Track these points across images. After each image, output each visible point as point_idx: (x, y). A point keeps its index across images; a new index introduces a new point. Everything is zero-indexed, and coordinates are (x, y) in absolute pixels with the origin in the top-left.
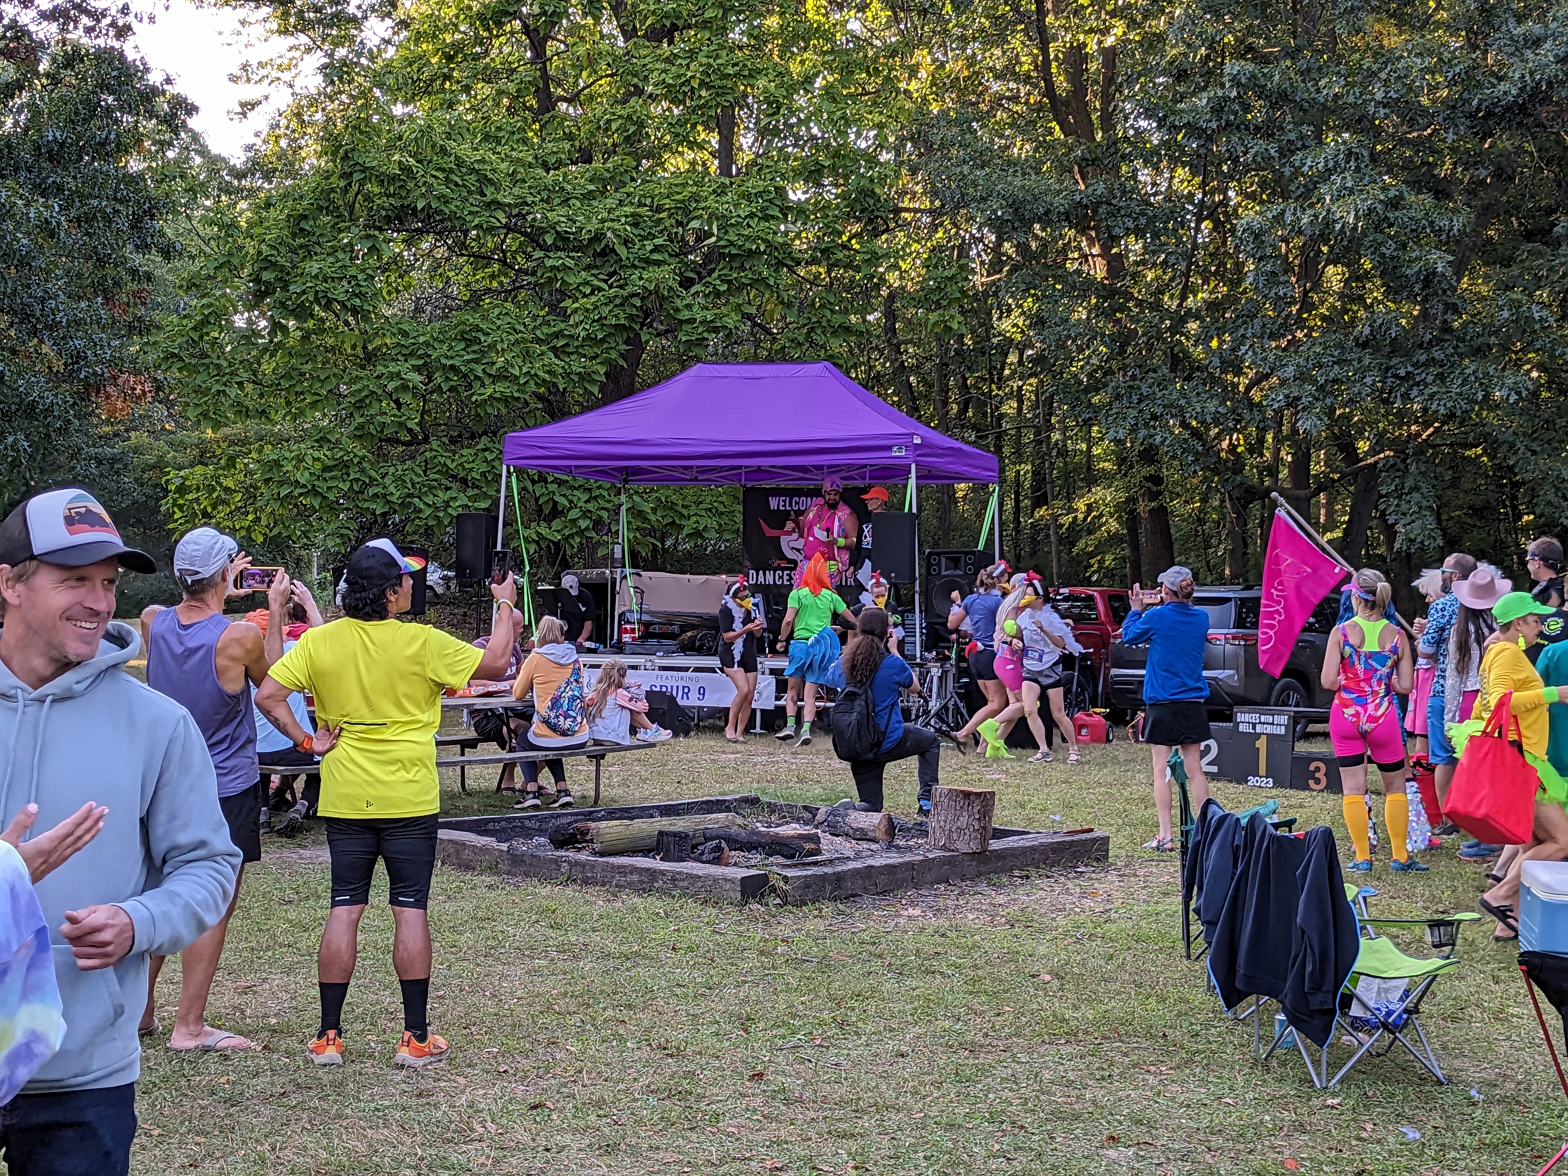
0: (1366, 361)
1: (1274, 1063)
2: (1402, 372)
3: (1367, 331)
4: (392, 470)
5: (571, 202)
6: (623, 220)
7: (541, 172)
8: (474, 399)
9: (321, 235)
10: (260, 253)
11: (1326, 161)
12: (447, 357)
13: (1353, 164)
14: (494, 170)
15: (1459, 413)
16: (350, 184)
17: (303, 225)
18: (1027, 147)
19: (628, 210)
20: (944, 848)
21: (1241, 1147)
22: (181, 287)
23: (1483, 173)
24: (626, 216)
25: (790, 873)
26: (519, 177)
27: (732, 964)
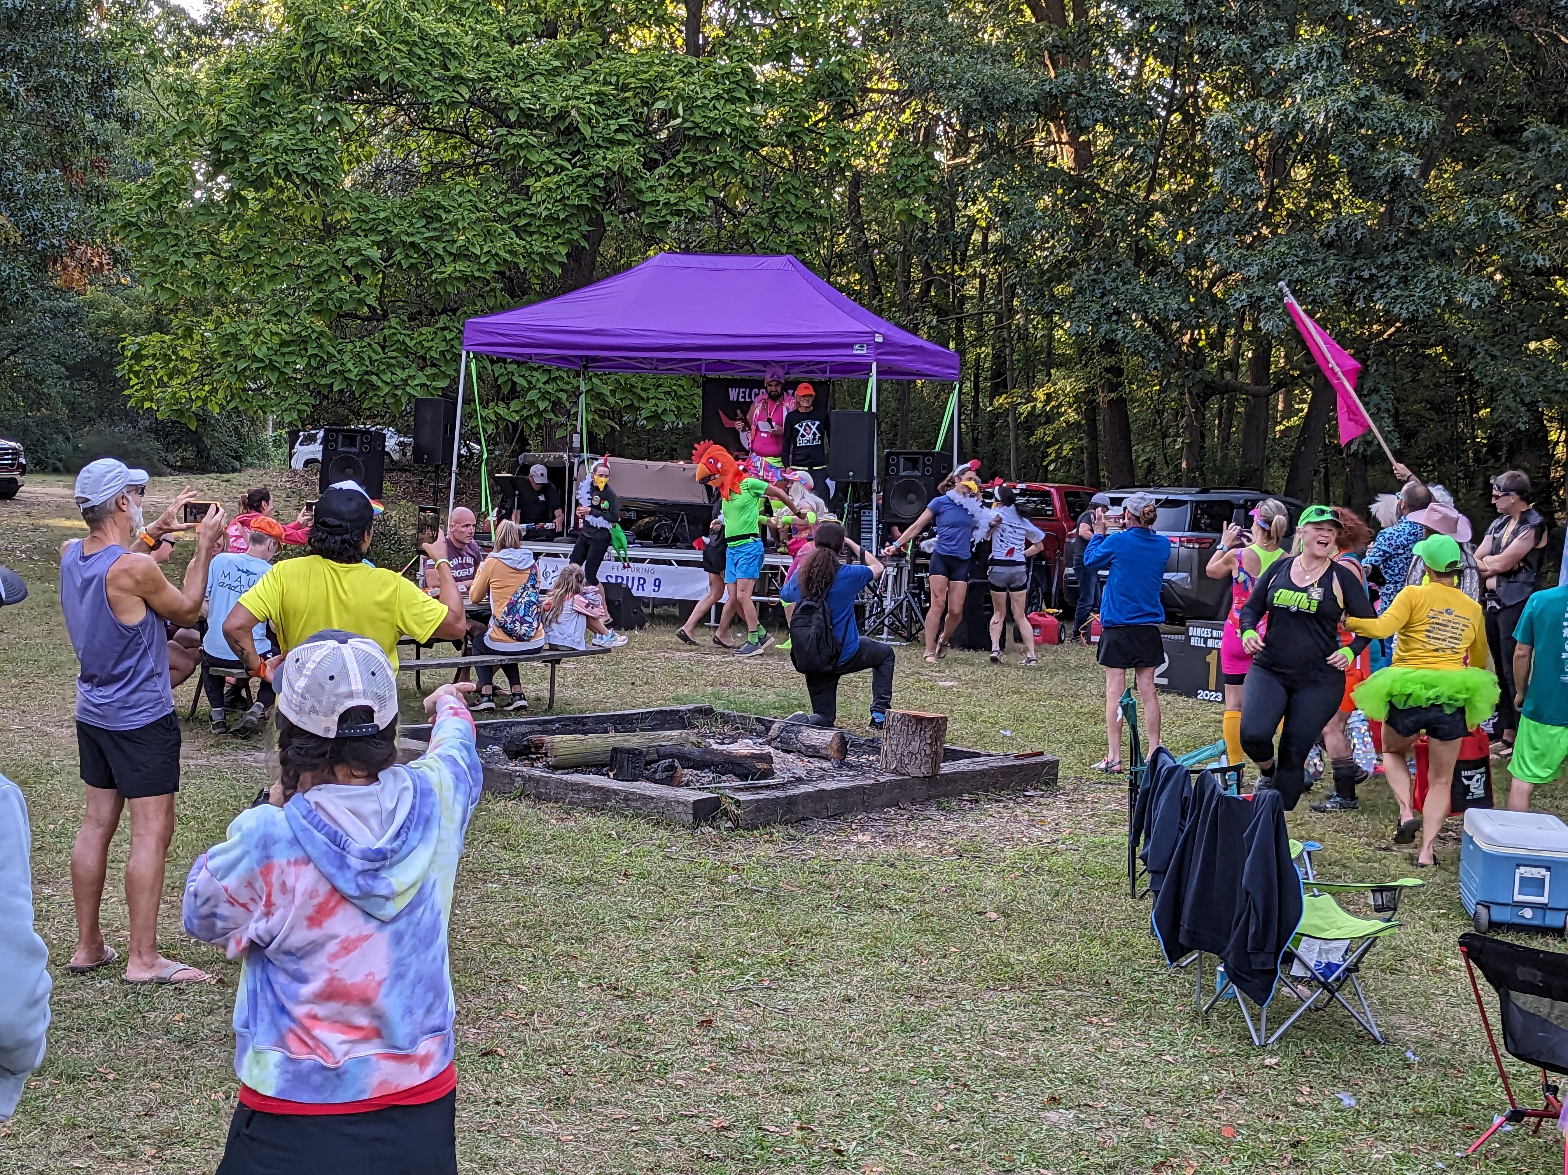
0: (1331, 262)
1: (1214, 1018)
2: (1366, 275)
3: (1332, 231)
4: (350, 346)
5: (535, 78)
6: (588, 98)
7: (505, 46)
8: (434, 277)
9: (282, 106)
10: (219, 122)
11: (1298, 60)
12: (407, 234)
13: (1324, 63)
14: (458, 44)
15: (1421, 317)
16: (312, 55)
17: (264, 94)
18: (998, 33)
19: (594, 88)
20: (895, 772)
21: (1179, 1110)
22: (139, 153)
23: (1454, 75)
24: (591, 95)
25: (743, 797)
26: (483, 50)
27: (683, 893)
